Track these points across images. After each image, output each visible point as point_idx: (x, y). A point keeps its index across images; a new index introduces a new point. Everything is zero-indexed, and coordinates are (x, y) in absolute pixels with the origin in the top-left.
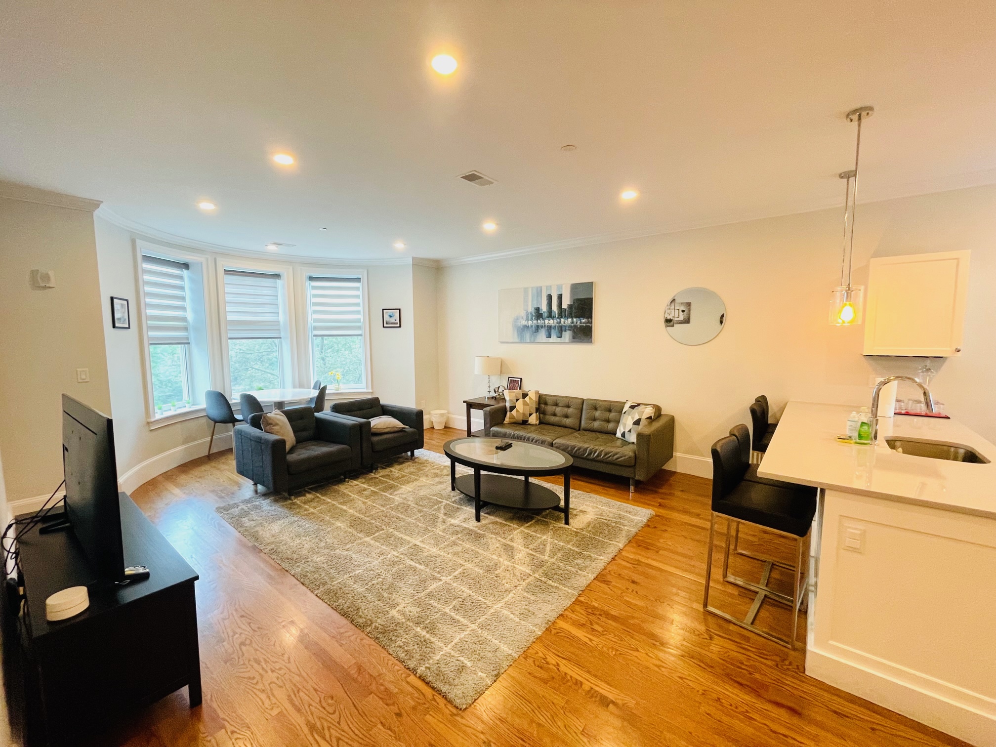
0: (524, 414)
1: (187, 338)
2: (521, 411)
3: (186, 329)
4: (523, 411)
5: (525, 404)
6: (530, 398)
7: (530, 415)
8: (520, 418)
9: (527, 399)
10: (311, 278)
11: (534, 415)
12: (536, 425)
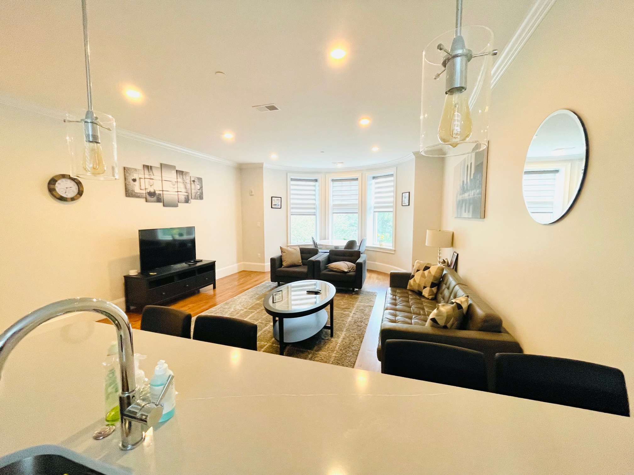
0: (419, 285)
1: (315, 213)
2: (417, 281)
3: (314, 208)
4: (419, 282)
5: (423, 276)
6: (430, 272)
7: (425, 287)
8: (416, 288)
9: (426, 272)
10: (374, 178)
11: (428, 289)
12: (428, 299)
